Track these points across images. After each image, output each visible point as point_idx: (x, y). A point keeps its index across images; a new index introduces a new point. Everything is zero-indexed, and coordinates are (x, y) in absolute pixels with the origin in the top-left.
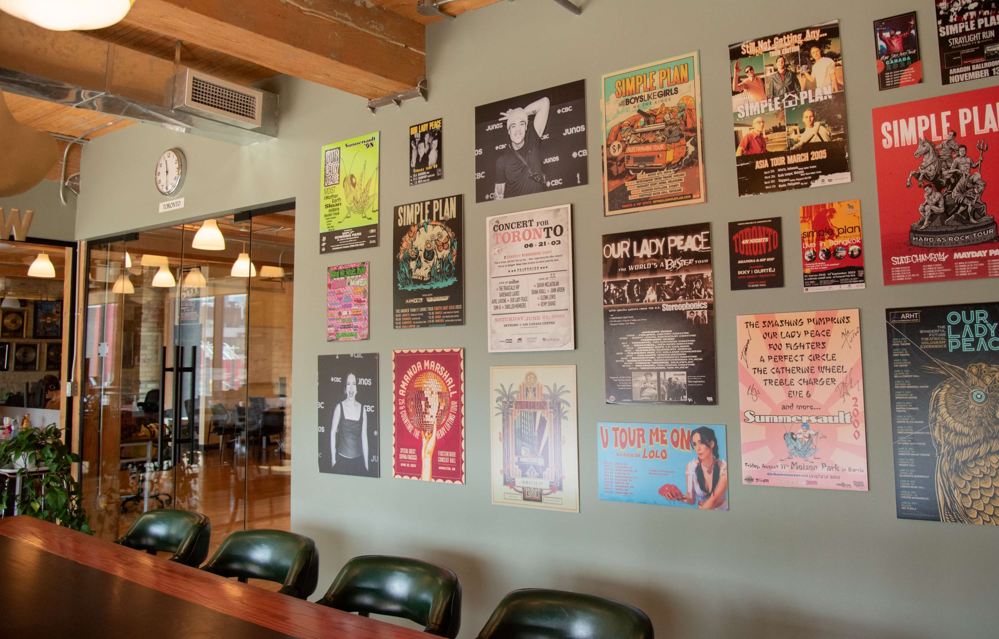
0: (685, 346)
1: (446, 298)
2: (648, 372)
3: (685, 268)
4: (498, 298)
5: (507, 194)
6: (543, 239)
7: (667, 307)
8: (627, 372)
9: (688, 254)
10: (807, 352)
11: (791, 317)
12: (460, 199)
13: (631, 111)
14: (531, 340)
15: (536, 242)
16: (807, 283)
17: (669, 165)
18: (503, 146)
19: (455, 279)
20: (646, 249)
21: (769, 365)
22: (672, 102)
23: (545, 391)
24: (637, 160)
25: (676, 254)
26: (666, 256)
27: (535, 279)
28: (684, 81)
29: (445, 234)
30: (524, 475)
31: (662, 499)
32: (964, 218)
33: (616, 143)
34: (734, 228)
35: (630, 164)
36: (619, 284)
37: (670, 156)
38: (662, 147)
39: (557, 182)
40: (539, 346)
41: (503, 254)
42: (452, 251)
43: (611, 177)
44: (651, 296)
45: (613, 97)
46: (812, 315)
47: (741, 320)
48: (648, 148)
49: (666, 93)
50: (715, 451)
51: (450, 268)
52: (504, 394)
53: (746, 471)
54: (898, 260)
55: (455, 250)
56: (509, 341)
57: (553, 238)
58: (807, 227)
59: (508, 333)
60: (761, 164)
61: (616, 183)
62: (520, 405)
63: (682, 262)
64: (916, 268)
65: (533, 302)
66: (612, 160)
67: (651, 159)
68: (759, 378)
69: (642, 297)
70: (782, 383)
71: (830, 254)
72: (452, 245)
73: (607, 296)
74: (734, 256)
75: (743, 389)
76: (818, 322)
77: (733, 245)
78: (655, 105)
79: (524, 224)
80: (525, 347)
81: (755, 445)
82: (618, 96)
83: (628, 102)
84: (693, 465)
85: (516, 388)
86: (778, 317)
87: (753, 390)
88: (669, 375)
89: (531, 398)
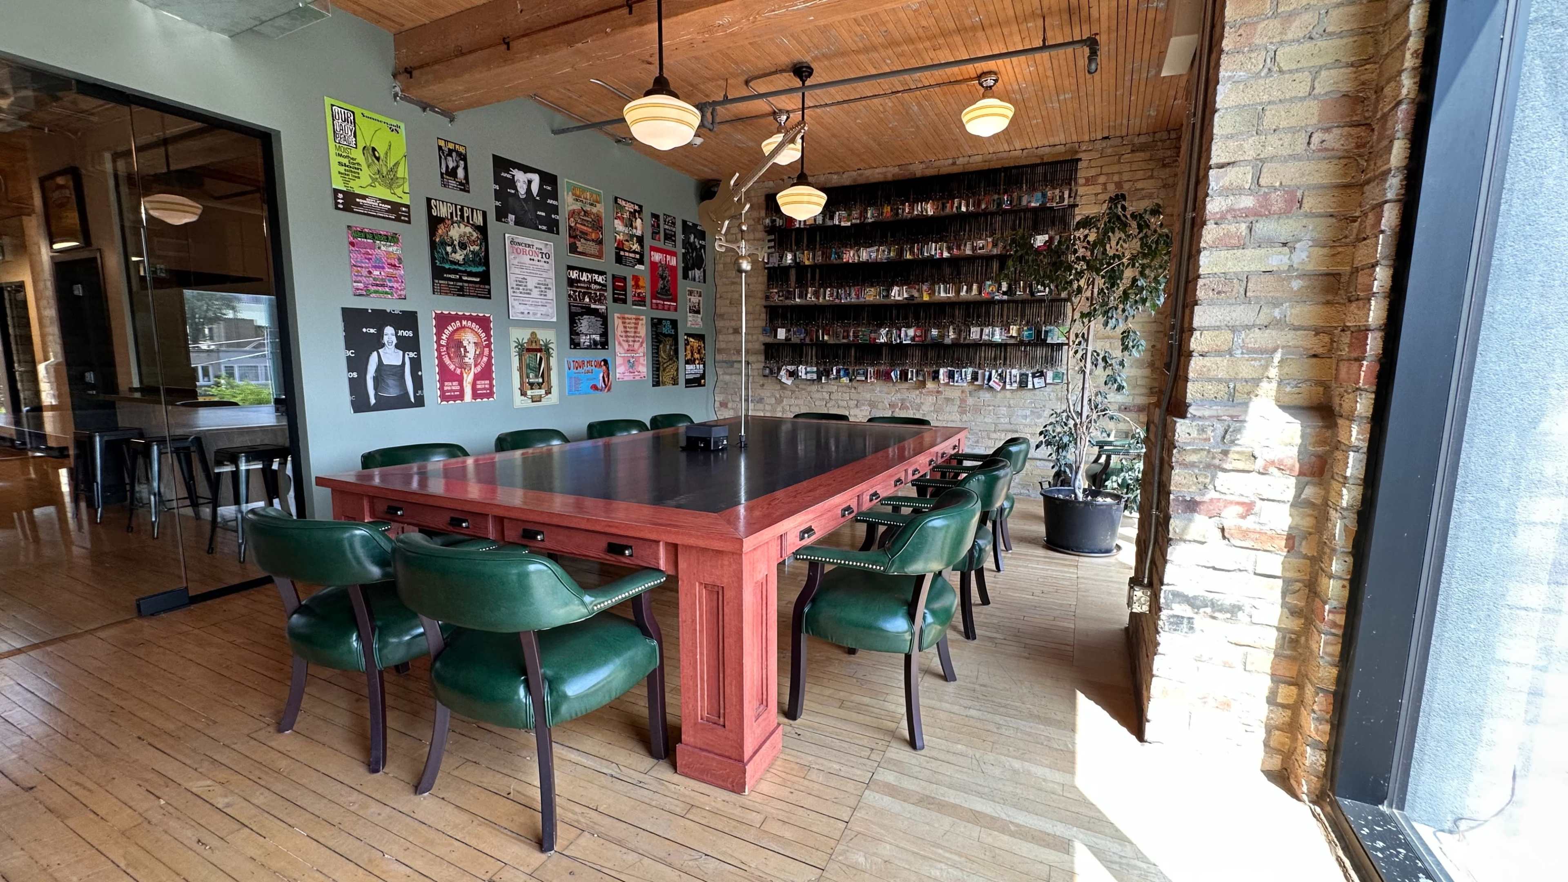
0: (599, 324)
1: (478, 280)
2: (586, 335)
3: (599, 290)
4: (515, 286)
5: (517, 223)
6: (540, 258)
7: (593, 306)
8: (578, 334)
9: (599, 284)
10: (633, 330)
11: (629, 316)
12: (484, 214)
13: (577, 206)
14: (535, 314)
15: (536, 258)
16: (633, 305)
17: (593, 240)
18: (513, 191)
19: (484, 268)
20: (584, 278)
21: (623, 334)
22: (594, 210)
23: (541, 343)
24: (581, 232)
25: (596, 283)
26: (592, 282)
27: (536, 280)
28: (598, 203)
29: (475, 234)
30: (532, 389)
31: (592, 391)
32: (666, 291)
33: (572, 219)
34: (614, 276)
35: (578, 233)
36: (575, 292)
37: (593, 236)
38: (590, 230)
39: (544, 228)
40: (538, 318)
41: (517, 260)
42: (481, 248)
43: (570, 236)
44: (587, 300)
45: (570, 193)
46: (634, 316)
47: (616, 315)
48: (585, 228)
49: (592, 205)
50: (608, 368)
51: (480, 259)
52: (519, 344)
53: (618, 376)
54: (654, 301)
55: (483, 249)
56: (523, 313)
57: (545, 259)
58: (633, 283)
59: (522, 308)
60: (622, 253)
61: (572, 240)
62: (528, 350)
63: (598, 287)
64: (657, 304)
65: (535, 293)
66: (570, 227)
67: (586, 234)
68: (621, 339)
69: (584, 299)
70: (627, 341)
71: (639, 294)
72: (481, 244)
73: (570, 296)
74: (614, 289)
75: (617, 343)
76: (636, 319)
77: (614, 284)
78: (588, 208)
79: (529, 246)
80: (532, 318)
81: (620, 365)
82: (573, 195)
83: (577, 200)
84: (601, 375)
85: (525, 341)
86: (626, 316)
87: (620, 343)
88: (594, 336)
89: (534, 346)
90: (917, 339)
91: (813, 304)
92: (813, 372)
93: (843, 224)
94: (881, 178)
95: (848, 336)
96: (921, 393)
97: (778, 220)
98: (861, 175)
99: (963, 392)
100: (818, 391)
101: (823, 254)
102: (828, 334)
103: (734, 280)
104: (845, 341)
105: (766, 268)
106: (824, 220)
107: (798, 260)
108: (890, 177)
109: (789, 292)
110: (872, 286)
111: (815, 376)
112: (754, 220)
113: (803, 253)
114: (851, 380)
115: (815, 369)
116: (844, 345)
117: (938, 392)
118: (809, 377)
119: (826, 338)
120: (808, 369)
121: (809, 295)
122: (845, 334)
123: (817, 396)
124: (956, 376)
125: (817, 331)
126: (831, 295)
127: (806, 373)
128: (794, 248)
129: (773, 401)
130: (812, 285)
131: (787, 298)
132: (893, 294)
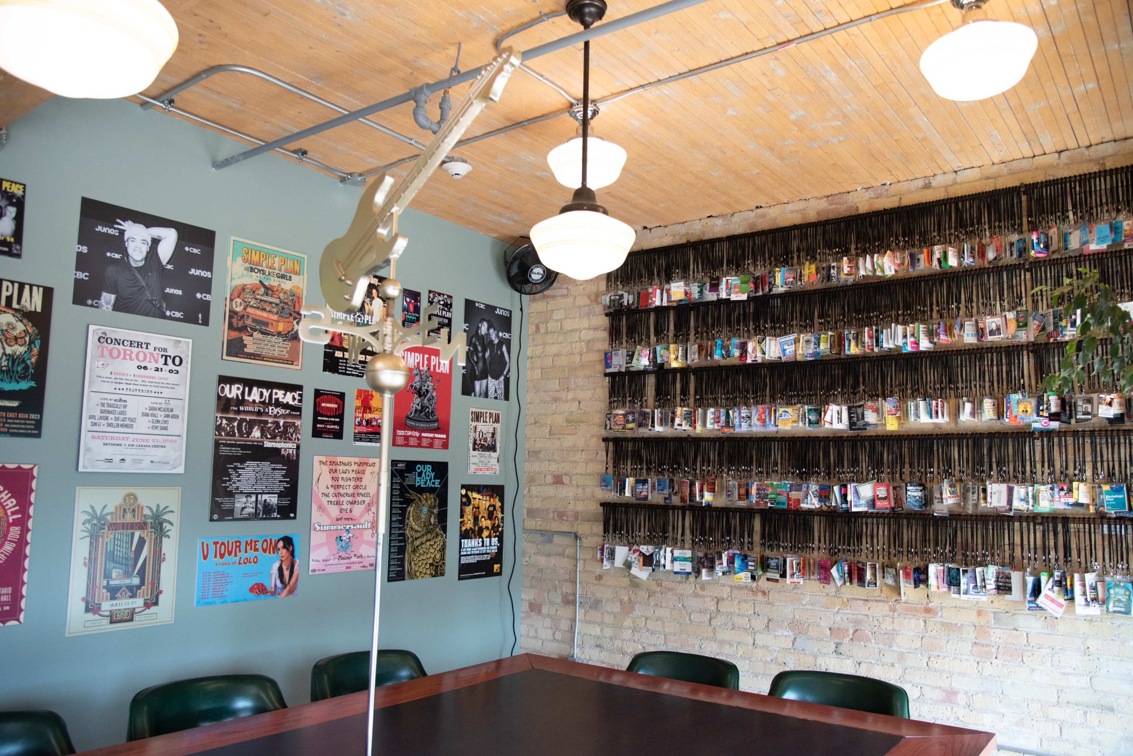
0: (279, 475)
1: (15, 404)
2: (249, 495)
3: (283, 416)
4: (98, 414)
5: (117, 307)
6: (160, 365)
7: (268, 444)
8: (231, 494)
9: (286, 406)
10: (352, 483)
11: (345, 460)
12: (48, 293)
13: (253, 279)
14: (136, 461)
15: (152, 366)
16: (356, 440)
17: (279, 334)
18: (117, 256)
19: (33, 384)
20: (255, 395)
21: (331, 491)
22: (287, 285)
23: (146, 512)
24: (254, 321)
25: (278, 404)
26: (270, 404)
27: (147, 402)
28: (297, 273)
29: (20, 327)
30: (113, 598)
31: (252, 595)
32: (427, 415)
33: (239, 300)
34: (318, 393)
35: (249, 322)
36: (230, 420)
37: (281, 327)
38: (275, 317)
39: (178, 315)
40: (145, 468)
41: (109, 369)
42: (30, 350)
43: (231, 327)
44: (256, 433)
45: (239, 259)
46: (357, 460)
47: (317, 459)
48: (265, 314)
49: (283, 277)
50: (292, 554)
51: (26, 368)
52: (94, 516)
53: (312, 565)
54: (400, 433)
55: (36, 350)
56: (110, 461)
57: (171, 366)
58: (358, 403)
59: (109, 452)
60: (338, 354)
61: (235, 334)
62: (113, 526)
63: (282, 411)
64: (406, 438)
65: (143, 425)
66: (233, 313)
67: (266, 324)
68: (325, 500)
69: (249, 433)
70: (338, 503)
71: (369, 422)
72: (32, 342)
73: (219, 428)
74: (316, 414)
75: (314, 507)
76: (360, 464)
77: (316, 405)
78: (273, 282)
79: (139, 345)
80: (128, 468)
81: (320, 546)
82: (245, 261)
83: (252, 270)
84: (277, 565)
85: (110, 509)
86: (339, 459)
87: (321, 508)
88: (265, 497)
89: (129, 518)
90: (879, 503)
91: (685, 435)
92: (685, 559)
93: (734, 297)
94: (797, 219)
95: (748, 494)
96: (893, 610)
97: (626, 295)
98: (763, 216)
99: (979, 613)
100: (696, 595)
101: (700, 348)
102: (712, 490)
103: (557, 395)
104: (742, 504)
105: (606, 375)
106: (701, 292)
107: (659, 361)
108: (812, 217)
109: (644, 415)
110: (789, 404)
111: (688, 567)
112: (589, 297)
113: (668, 349)
114: (753, 578)
115: (688, 553)
116: (740, 510)
117: (928, 610)
118: (678, 566)
119: (708, 497)
120: (677, 553)
121: (677, 421)
122: (743, 491)
123: (694, 604)
124: (963, 580)
125: (692, 484)
126: (717, 420)
127: (674, 560)
128: (653, 339)
129: (617, 608)
130: (684, 402)
131: (640, 425)
132: (828, 418)
